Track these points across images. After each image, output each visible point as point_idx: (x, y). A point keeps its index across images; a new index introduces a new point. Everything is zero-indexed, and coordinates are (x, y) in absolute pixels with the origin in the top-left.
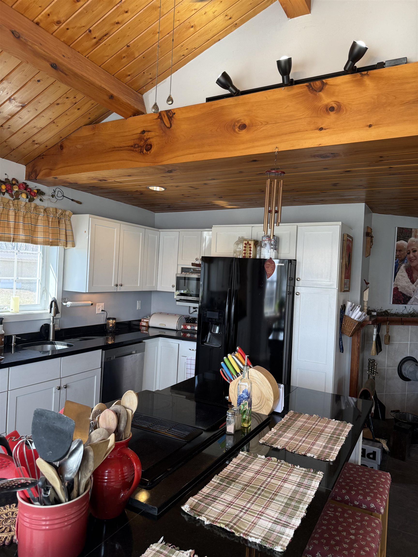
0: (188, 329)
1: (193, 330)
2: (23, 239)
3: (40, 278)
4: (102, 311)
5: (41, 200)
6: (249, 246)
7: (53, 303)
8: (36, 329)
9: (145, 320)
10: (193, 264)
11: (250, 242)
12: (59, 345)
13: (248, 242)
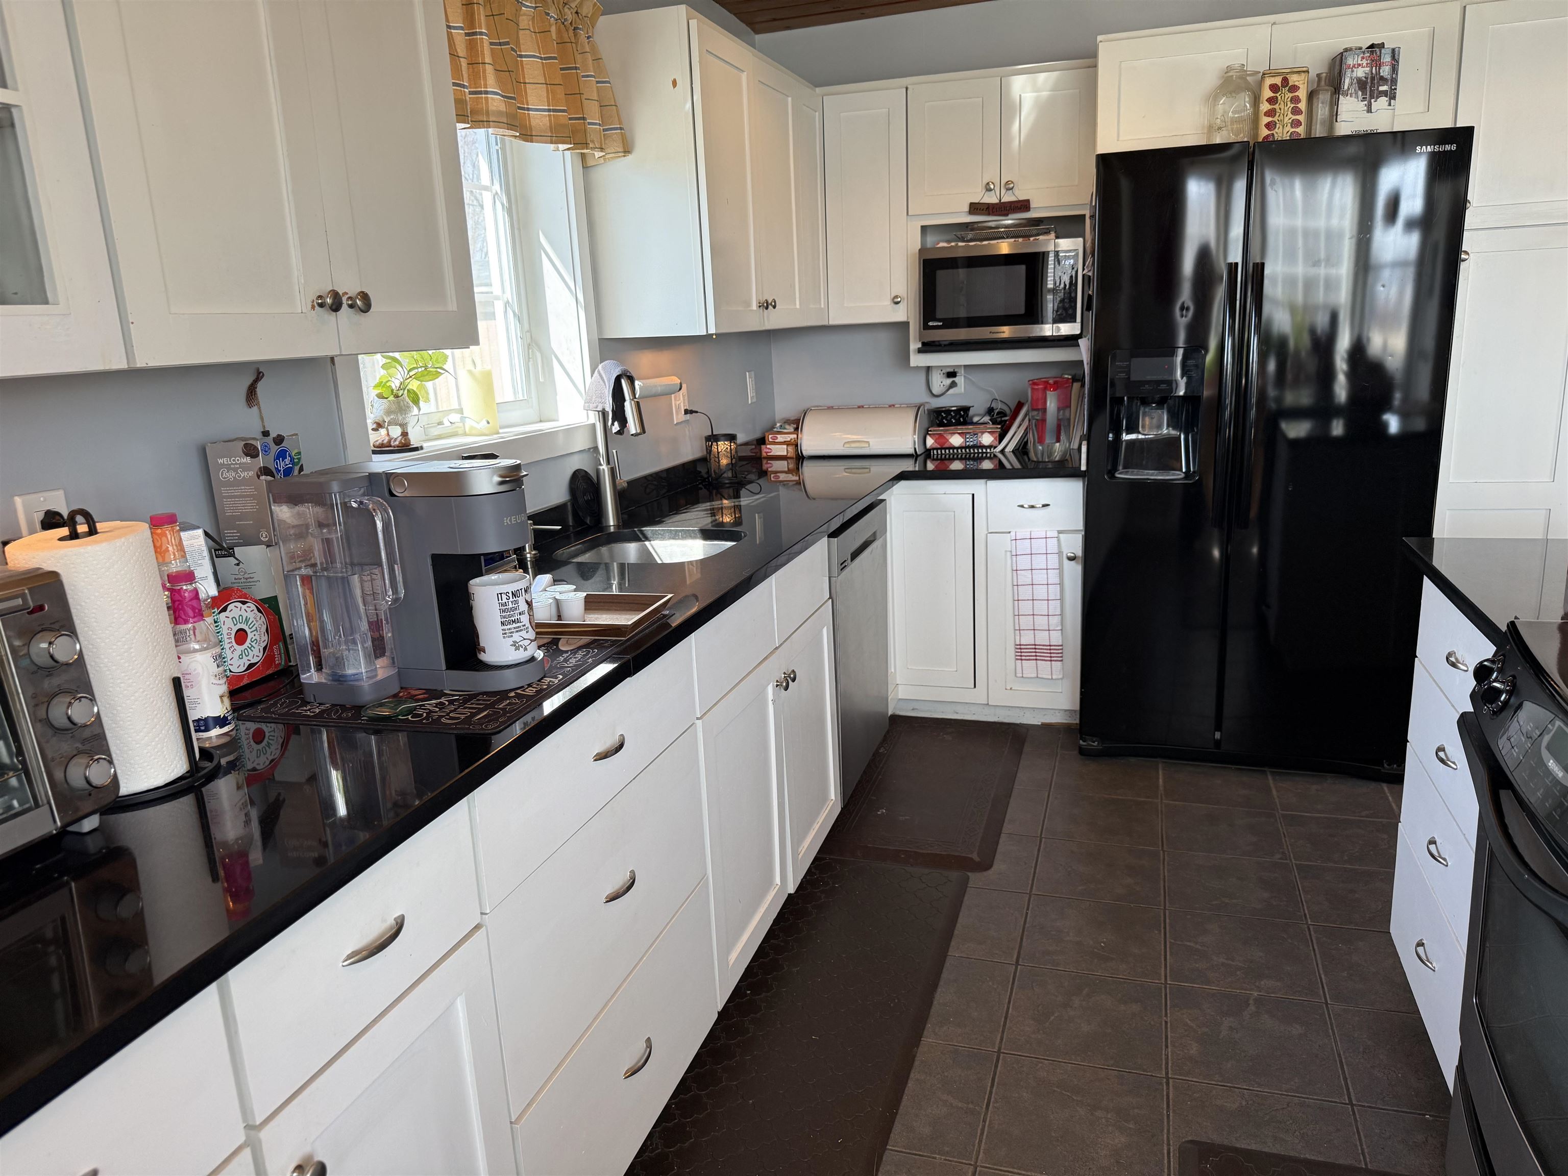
0: (954, 448)
1: (974, 447)
3: (510, 294)
4: (686, 412)
6: (1291, 95)
7: (623, 382)
9: (780, 438)
10: (975, 208)
11: (1294, 79)
13: (1285, 81)
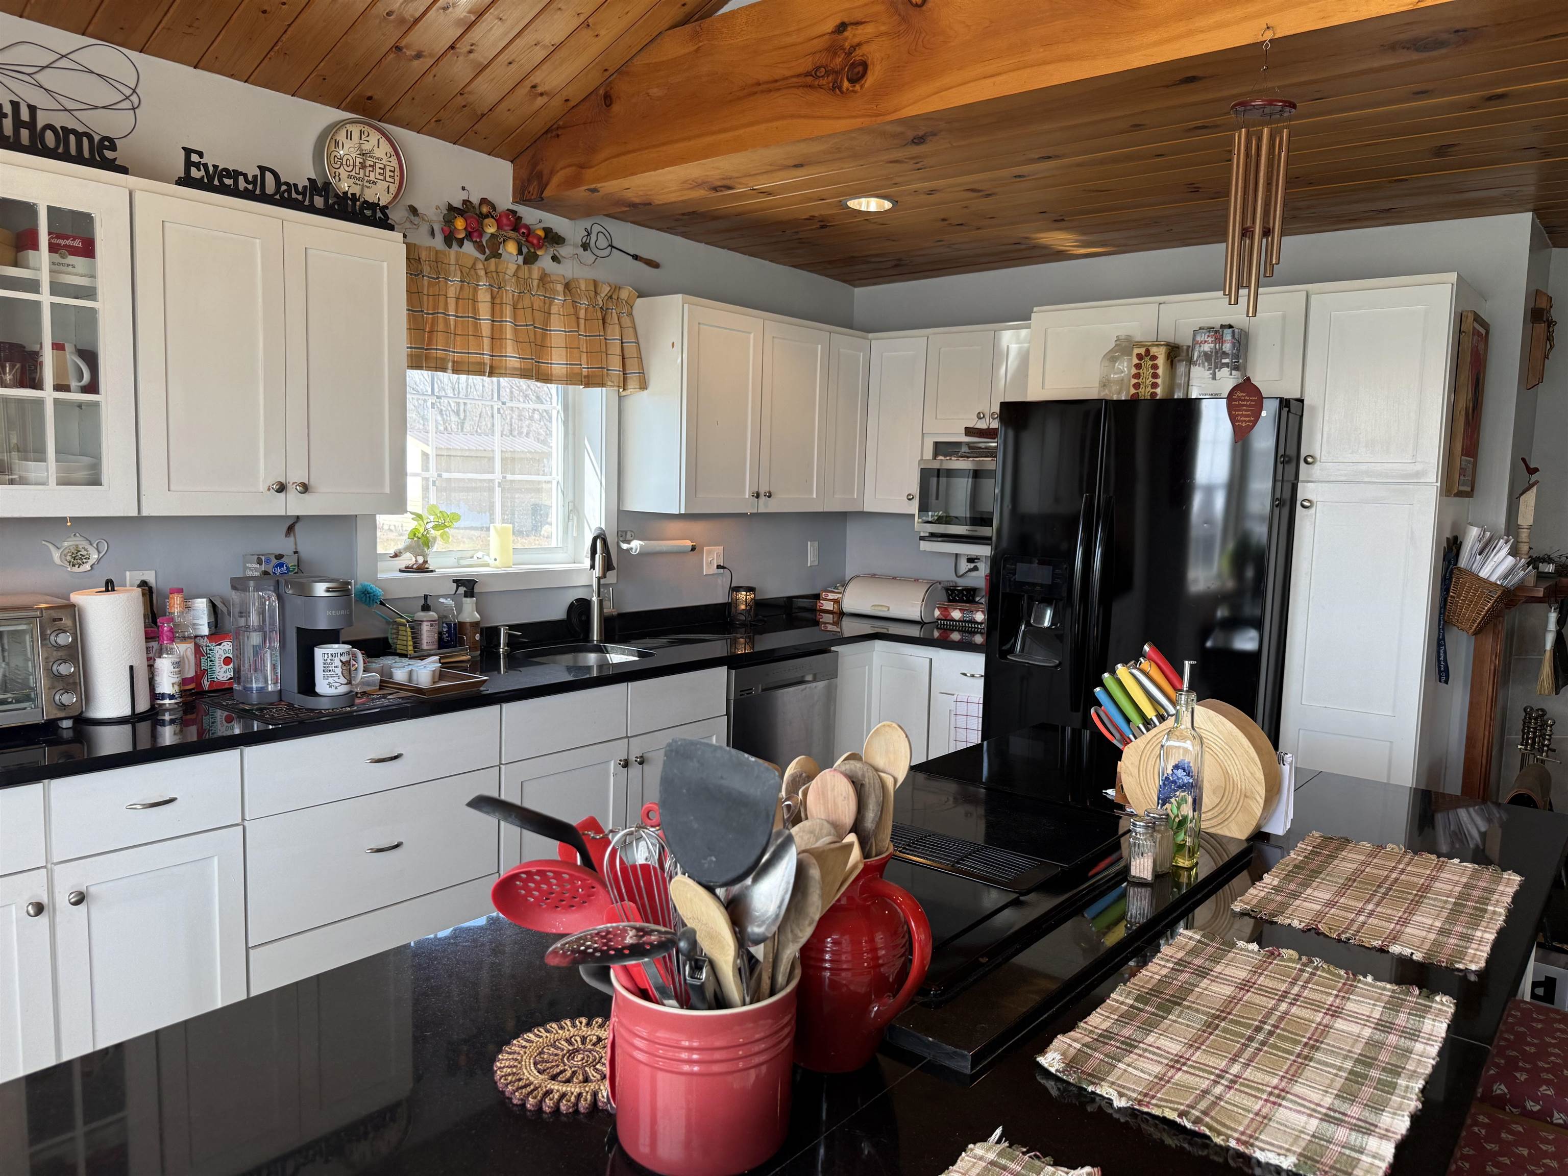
0: (955, 621)
1: (969, 622)
2: (515, 369)
3: (560, 478)
4: (719, 567)
5: (555, 259)
6: (1151, 363)
7: (599, 541)
8: (557, 612)
9: (831, 596)
10: (969, 431)
11: (1154, 351)
12: (617, 653)
13: (1148, 351)
